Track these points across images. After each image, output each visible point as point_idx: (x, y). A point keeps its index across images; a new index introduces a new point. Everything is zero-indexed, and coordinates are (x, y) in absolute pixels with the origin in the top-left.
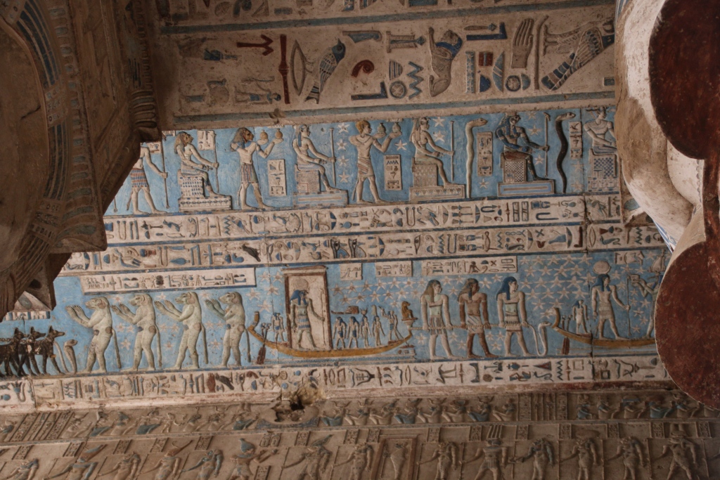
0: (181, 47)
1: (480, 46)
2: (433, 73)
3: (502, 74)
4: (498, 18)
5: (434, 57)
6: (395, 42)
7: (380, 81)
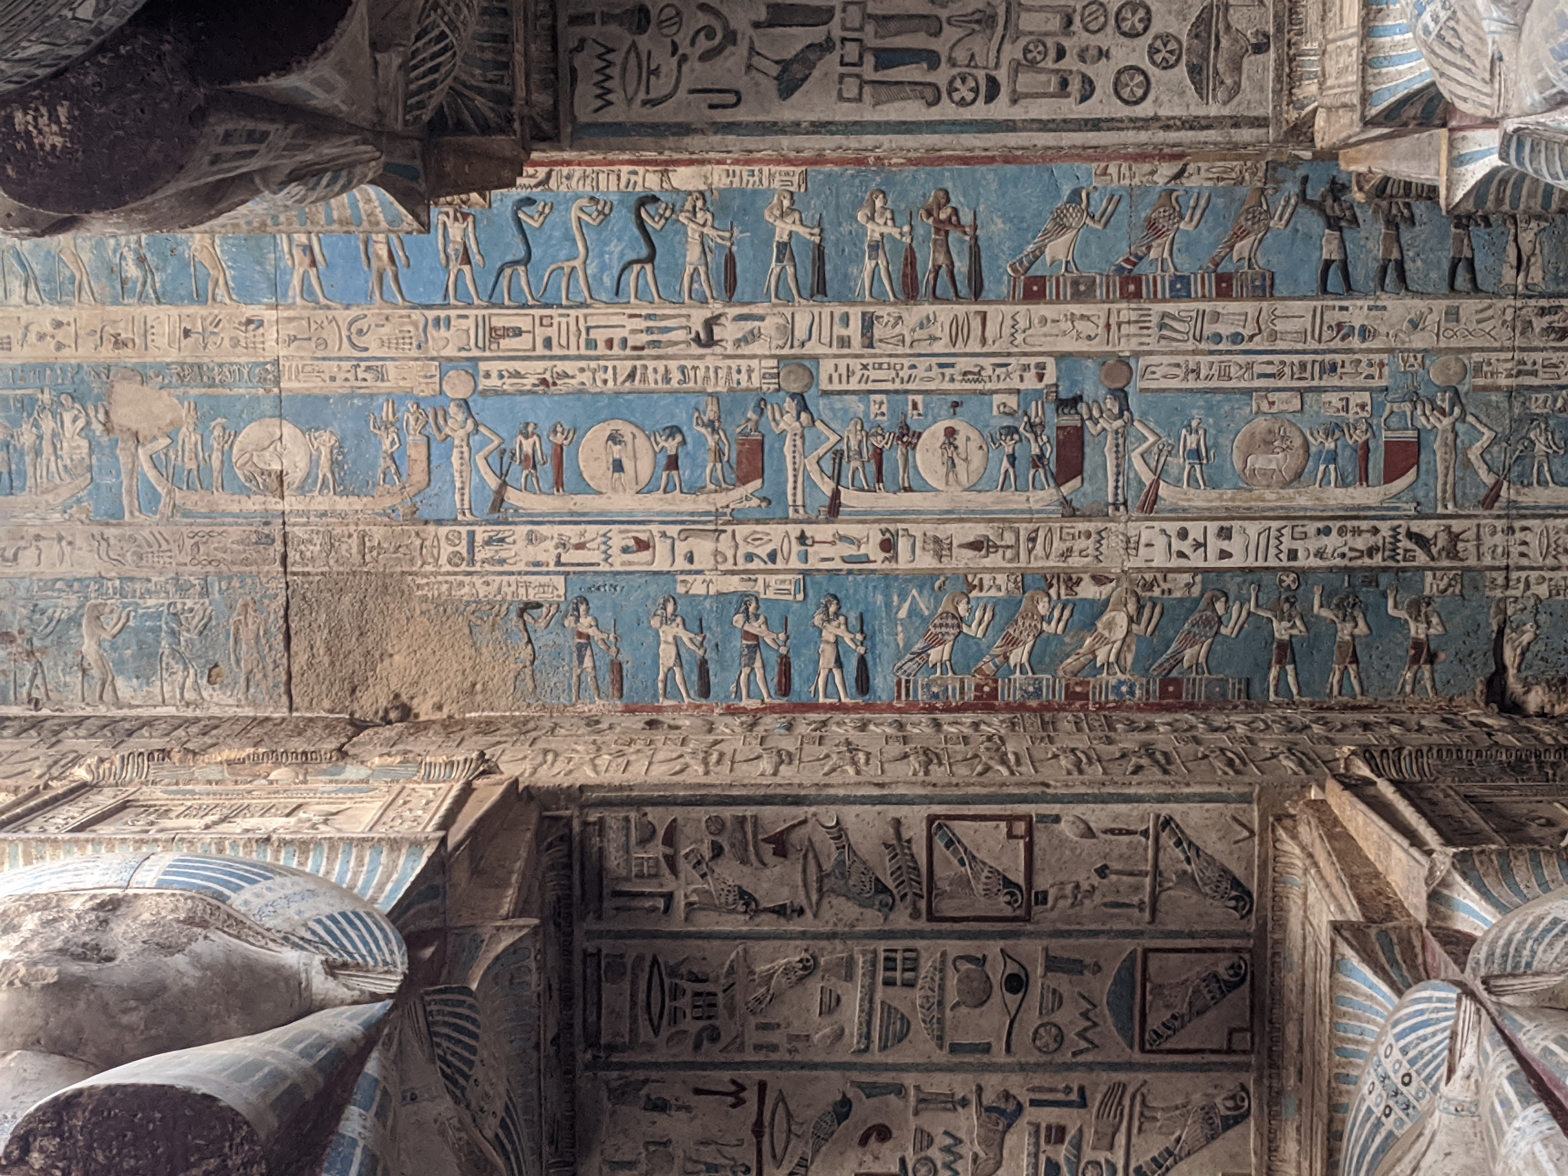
0: (610, 1091)
1: (1048, 1116)
2: (977, 1148)
3: (1078, 1157)
4: (1075, 1079)
5: (980, 1126)
6: (924, 1101)
7: (899, 1155)
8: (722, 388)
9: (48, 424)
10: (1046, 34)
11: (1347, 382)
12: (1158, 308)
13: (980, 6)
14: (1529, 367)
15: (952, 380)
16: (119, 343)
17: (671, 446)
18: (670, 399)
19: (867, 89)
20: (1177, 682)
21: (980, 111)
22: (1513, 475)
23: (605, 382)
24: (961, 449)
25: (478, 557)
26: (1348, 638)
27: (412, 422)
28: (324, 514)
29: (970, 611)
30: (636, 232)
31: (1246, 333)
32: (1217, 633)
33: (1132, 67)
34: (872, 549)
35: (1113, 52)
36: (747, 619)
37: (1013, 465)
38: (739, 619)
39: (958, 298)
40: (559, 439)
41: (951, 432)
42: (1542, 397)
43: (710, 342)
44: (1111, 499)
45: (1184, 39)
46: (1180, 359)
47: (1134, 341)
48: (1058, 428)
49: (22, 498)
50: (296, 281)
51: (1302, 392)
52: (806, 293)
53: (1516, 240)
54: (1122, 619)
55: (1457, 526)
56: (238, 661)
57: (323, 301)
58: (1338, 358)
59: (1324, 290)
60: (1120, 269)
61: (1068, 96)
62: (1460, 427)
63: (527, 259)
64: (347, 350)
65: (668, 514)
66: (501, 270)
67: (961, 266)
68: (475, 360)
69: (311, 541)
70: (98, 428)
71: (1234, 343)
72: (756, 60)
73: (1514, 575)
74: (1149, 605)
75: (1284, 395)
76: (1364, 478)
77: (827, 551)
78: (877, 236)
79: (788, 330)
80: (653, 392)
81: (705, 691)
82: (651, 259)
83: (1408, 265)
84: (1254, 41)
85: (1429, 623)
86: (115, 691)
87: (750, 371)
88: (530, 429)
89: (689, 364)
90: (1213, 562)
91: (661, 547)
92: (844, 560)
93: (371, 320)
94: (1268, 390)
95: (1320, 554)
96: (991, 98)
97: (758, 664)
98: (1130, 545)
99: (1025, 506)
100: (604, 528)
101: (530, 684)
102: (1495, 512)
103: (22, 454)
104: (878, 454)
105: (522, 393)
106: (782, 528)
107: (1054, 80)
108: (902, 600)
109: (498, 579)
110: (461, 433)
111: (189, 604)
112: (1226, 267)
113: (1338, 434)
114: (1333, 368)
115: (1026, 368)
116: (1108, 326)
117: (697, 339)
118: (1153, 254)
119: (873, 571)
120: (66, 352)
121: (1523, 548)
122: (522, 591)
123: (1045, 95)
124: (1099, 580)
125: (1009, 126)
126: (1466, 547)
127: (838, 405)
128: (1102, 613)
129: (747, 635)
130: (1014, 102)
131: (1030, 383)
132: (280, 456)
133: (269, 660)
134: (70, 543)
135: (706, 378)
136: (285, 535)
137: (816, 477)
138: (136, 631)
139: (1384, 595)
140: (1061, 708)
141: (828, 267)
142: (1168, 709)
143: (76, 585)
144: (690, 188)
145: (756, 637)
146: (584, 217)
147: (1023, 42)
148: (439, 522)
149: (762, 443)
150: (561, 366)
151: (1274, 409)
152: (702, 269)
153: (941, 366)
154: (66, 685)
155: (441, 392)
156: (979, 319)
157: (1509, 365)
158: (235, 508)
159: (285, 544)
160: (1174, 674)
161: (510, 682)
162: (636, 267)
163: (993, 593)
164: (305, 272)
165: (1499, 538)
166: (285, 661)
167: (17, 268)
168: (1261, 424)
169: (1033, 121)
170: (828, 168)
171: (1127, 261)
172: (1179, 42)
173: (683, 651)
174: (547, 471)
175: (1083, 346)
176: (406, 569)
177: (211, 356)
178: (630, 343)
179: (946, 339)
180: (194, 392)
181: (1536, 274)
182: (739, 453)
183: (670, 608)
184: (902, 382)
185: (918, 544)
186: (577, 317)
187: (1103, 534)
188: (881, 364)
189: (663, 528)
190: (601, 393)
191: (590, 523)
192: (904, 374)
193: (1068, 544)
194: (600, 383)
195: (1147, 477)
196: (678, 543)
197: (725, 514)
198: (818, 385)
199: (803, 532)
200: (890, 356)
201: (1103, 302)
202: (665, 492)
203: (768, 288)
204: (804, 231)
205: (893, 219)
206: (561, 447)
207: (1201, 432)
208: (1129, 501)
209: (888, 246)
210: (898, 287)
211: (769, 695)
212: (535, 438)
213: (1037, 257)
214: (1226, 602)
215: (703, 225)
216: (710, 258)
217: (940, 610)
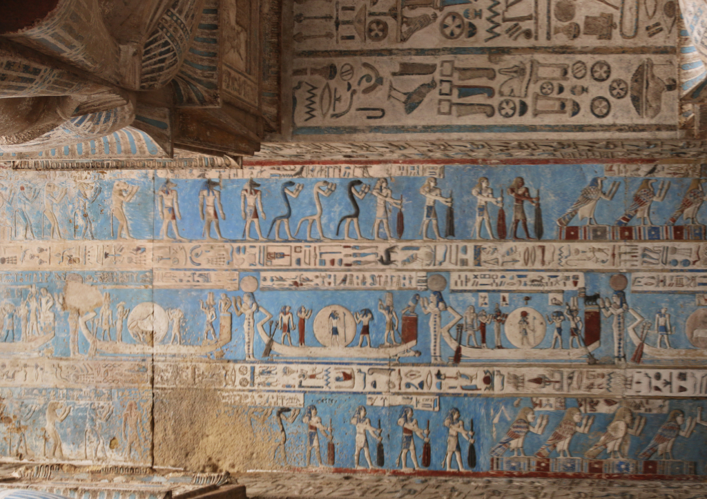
8: (395, 287)
9: (33, 304)
10: (554, 79)
12: (642, 245)
13: (517, 64)
15: (525, 285)
16: (71, 260)
17: (365, 320)
18: (365, 294)
19: (454, 108)
20: (654, 463)
21: (516, 120)
23: (330, 283)
24: (531, 324)
25: (257, 381)
27: (223, 305)
28: (174, 356)
29: (534, 418)
30: (349, 200)
31: (691, 260)
32: (678, 435)
33: (600, 98)
34: (479, 382)
35: (590, 89)
36: (406, 421)
37: (560, 334)
38: (401, 421)
39: (529, 238)
40: (303, 315)
41: (524, 314)
43: (387, 261)
44: (616, 354)
45: (629, 82)
46: (654, 274)
47: (628, 264)
48: (586, 313)
49: (19, 344)
50: (164, 227)
52: (443, 234)
56: (126, 436)
57: (178, 238)
60: (620, 223)
61: (565, 112)
63: (289, 216)
64: (190, 265)
65: (362, 359)
66: (274, 221)
67: (531, 220)
68: (258, 271)
69: (167, 370)
70: (58, 307)
71: (685, 265)
72: (394, 93)
74: (638, 417)
77: (453, 382)
78: (483, 203)
79: (432, 256)
80: (355, 290)
81: (381, 461)
82: (356, 215)
84: (667, 83)
86: (61, 451)
87: (411, 278)
88: (287, 310)
89: (376, 274)
90: (676, 394)
91: (358, 378)
92: (462, 388)
93: (203, 248)
94: (703, 292)
96: (523, 112)
97: (412, 447)
98: (627, 382)
99: (567, 358)
100: (326, 367)
101: (283, 454)
103: (19, 321)
104: (483, 327)
105: (283, 289)
106: (427, 369)
107: (558, 104)
108: (496, 412)
109: (267, 394)
110: (249, 312)
111: (102, 403)
115: (567, 278)
116: (614, 255)
117: (381, 261)
118: (638, 215)
119: (479, 395)
120: (45, 265)
122: (280, 401)
123: (553, 112)
124: (609, 402)
125: (533, 129)
127: (460, 298)
128: (610, 422)
129: (406, 430)
130: (535, 115)
131: (570, 287)
132: (152, 323)
133: (142, 436)
134: (42, 369)
135: (386, 282)
136: (153, 367)
137: (447, 340)
138: (74, 418)
140: (586, 477)
141: (456, 220)
142: (649, 479)
143: (44, 392)
144: (379, 176)
145: (410, 432)
146: (321, 192)
147: (540, 83)
148: (236, 361)
149: (416, 320)
150: (306, 275)
152: (385, 221)
153: (519, 276)
154: (36, 446)
155: (239, 289)
156: (540, 250)
158: (127, 351)
159: (153, 372)
160: (652, 459)
161: (272, 453)
162: (348, 220)
163: (548, 408)
164: (170, 222)
166: (151, 437)
167: (22, 220)
168: (701, 312)
169: (546, 126)
170: (456, 165)
171: (624, 218)
172: (626, 83)
173: (369, 439)
174: (295, 334)
175: (600, 266)
176: (217, 387)
177: (117, 268)
178: (344, 262)
179: (522, 262)
180: (109, 287)
182: (404, 325)
183: (362, 413)
184: (497, 285)
185: (506, 380)
186: (315, 248)
187: (612, 376)
188: (485, 275)
189: (359, 367)
190: (327, 290)
191: (319, 363)
192: (498, 281)
193: (591, 381)
194: (326, 284)
195: (637, 341)
196: (367, 376)
197: (395, 360)
198: (449, 287)
199: (439, 371)
200: (490, 270)
201: (611, 241)
202: (361, 346)
203: (422, 232)
204: (442, 200)
205: (492, 194)
206: (304, 320)
207: (667, 316)
208: (627, 356)
209: (489, 209)
210: (495, 232)
211: (418, 466)
212: (290, 315)
213: (573, 216)
214: (683, 417)
215: (386, 197)
216: (389, 215)
217: (517, 418)
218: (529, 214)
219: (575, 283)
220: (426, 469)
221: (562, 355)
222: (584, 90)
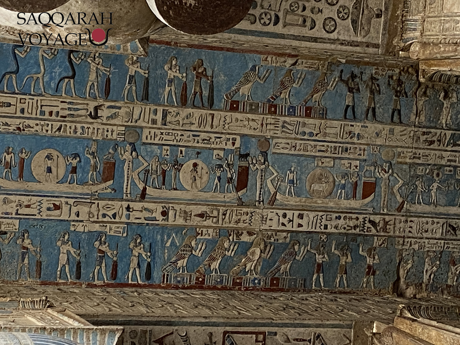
8: (100, 138)
11: (351, 156)
12: (282, 119)
14: (417, 156)
15: (198, 142)
17: (75, 162)
18: (76, 141)
20: (277, 279)
21: (271, 28)
22: (409, 199)
23: (47, 131)
24: (199, 173)
26: (344, 263)
29: (197, 245)
30: (68, 64)
31: (315, 132)
32: (295, 259)
33: (330, 18)
34: (158, 215)
36: (101, 243)
37: (219, 181)
38: (97, 244)
39: (203, 107)
40: (24, 155)
41: (195, 165)
42: (421, 168)
43: (95, 116)
44: (257, 199)
45: (351, 9)
46: (289, 141)
47: (272, 132)
48: (239, 167)
51: (334, 159)
53: (416, 104)
54: (258, 251)
55: (387, 218)
58: (349, 146)
59: (346, 118)
60: (269, 101)
61: (305, 27)
62: (391, 178)
63: (17, 72)
65: (70, 194)
66: (4, 75)
67: (206, 93)
71: (310, 136)
73: (406, 240)
74: (269, 245)
75: (328, 160)
76: (354, 196)
77: (138, 214)
78: (172, 77)
79: (131, 114)
80: (68, 137)
81: (79, 276)
82: (73, 77)
83: (377, 110)
84: (377, 13)
85: (374, 258)
87: (112, 131)
88: (10, 150)
89: (86, 126)
90: (295, 228)
91: (65, 209)
92: (146, 219)
94: (321, 157)
95: (336, 227)
96: (276, 23)
97: (103, 265)
98: (264, 219)
99: (223, 200)
100: (40, 198)
102: (401, 214)
104: (164, 172)
105: (8, 133)
106: (120, 203)
107: (301, 20)
108: (169, 238)
112: (309, 104)
113: (346, 177)
114: (346, 150)
115: (228, 140)
116: (262, 125)
117: (91, 115)
118: (282, 96)
119: (158, 225)
121: (410, 229)
123: (297, 25)
124: (250, 234)
125: (282, 36)
126: (390, 227)
127: (149, 150)
128: (250, 248)
129: (100, 251)
130: (285, 26)
131: (229, 146)
135: (93, 133)
137: (137, 182)
139: (358, 246)
140: (230, 289)
141: (150, 88)
142: (273, 291)
145: (103, 252)
146: (45, 55)
149: (115, 164)
151: (324, 165)
152: (96, 84)
153: (194, 136)
156: (211, 117)
157: (410, 154)
160: (276, 276)
162: (66, 80)
163: (207, 237)
165: (402, 225)
168: (318, 171)
169: (291, 35)
170: (155, 45)
171: (272, 98)
173: (70, 258)
175: (252, 132)
178: (60, 114)
179: (197, 125)
181: (423, 118)
182: (104, 168)
183: (66, 237)
184: (177, 141)
185: (177, 214)
186: (37, 100)
187: (253, 214)
188: (169, 133)
189: (66, 200)
190: (45, 136)
191: (34, 196)
192: (178, 138)
193: (239, 217)
194: (44, 131)
195: (273, 190)
196: (72, 207)
197: (95, 195)
198: (141, 140)
199: (129, 205)
200: (173, 130)
201: (261, 114)
202: (69, 183)
203: (124, 95)
204: (141, 71)
205: (179, 70)
206: (24, 159)
207: (295, 173)
208: (265, 200)
209: (176, 82)
210: (179, 100)
211: (107, 279)
212: (12, 154)
213: (236, 93)
214: (299, 245)
215: (98, 64)
216: (99, 79)
217: (184, 244)
218: (205, 88)
219: (234, 144)
220: (113, 282)
221: (220, 197)
222: (320, 11)
